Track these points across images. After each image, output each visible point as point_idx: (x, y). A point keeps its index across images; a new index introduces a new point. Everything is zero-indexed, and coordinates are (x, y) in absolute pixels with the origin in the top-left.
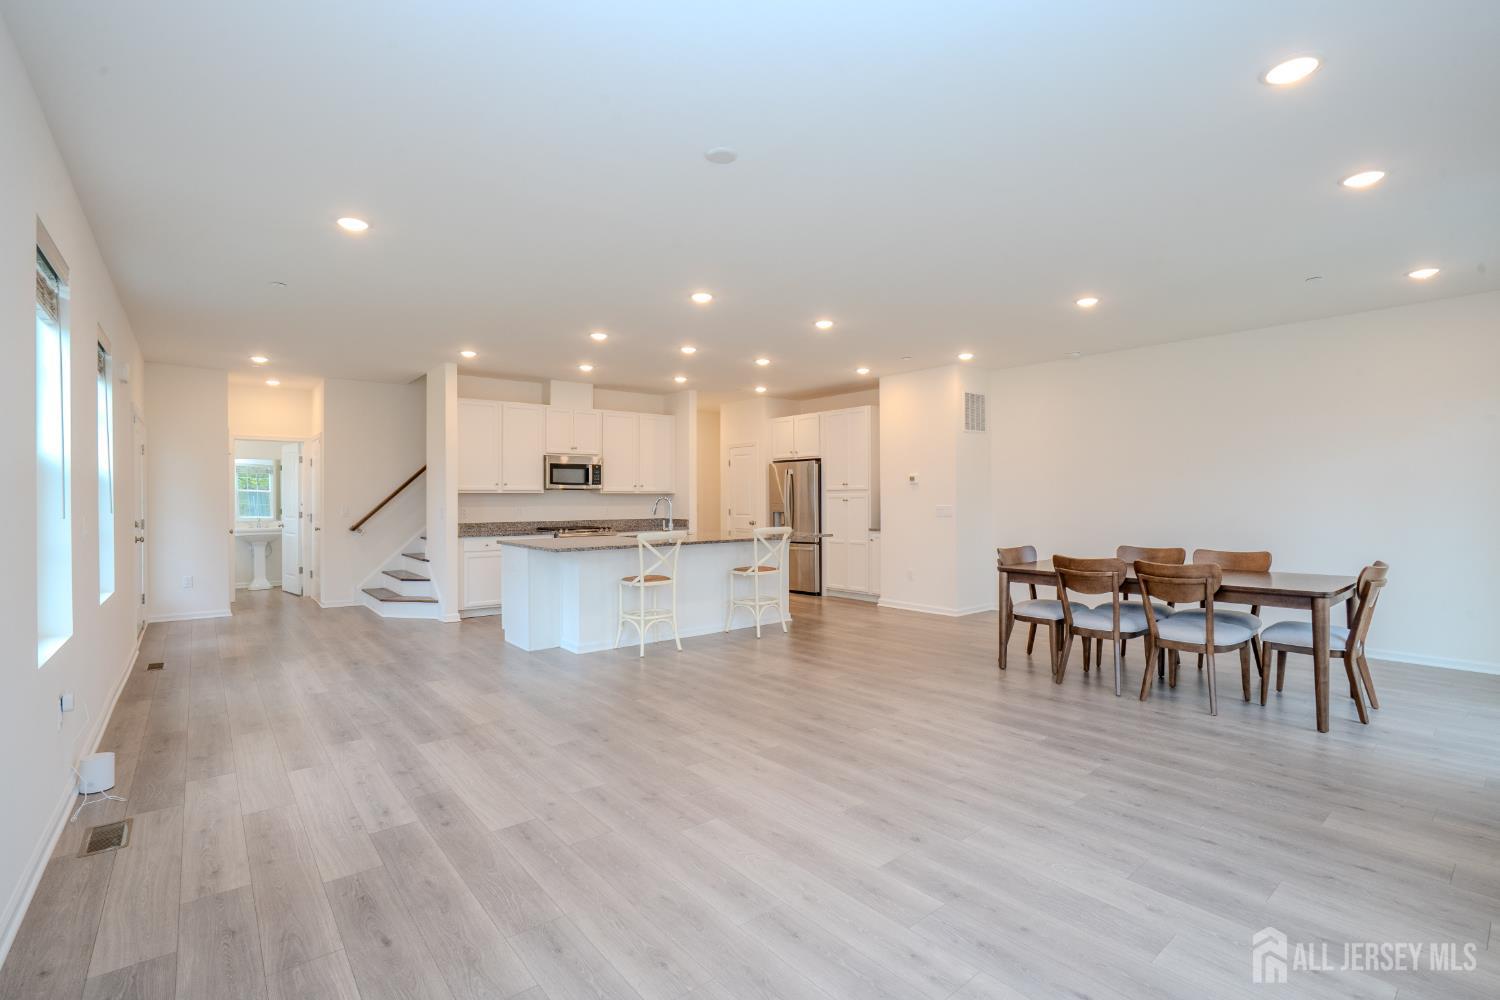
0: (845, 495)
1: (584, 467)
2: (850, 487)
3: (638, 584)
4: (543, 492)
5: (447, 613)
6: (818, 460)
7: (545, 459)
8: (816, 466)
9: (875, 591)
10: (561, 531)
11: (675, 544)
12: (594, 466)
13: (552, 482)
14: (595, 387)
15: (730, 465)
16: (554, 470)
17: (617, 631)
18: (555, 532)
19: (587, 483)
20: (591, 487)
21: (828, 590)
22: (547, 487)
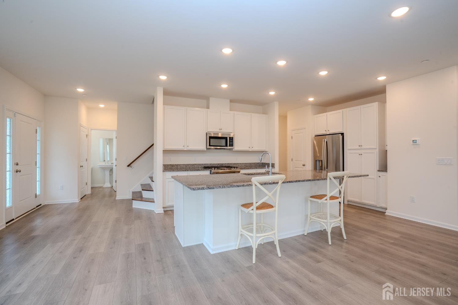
0: (360, 152)
1: (226, 138)
2: (363, 147)
3: (252, 212)
4: (206, 150)
5: (157, 208)
6: (342, 134)
7: (207, 135)
8: (341, 137)
9: (383, 205)
10: (213, 169)
11: (277, 183)
12: (230, 138)
13: (210, 145)
14: (231, 101)
15: (292, 138)
16: (211, 139)
17: (238, 239)
18: (210, 169)
19: (226, 146)
20: (228, 148)
21: (348, 201)
22: (208, 148)
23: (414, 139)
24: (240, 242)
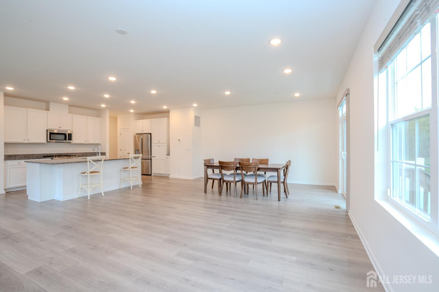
0: (159, 145)
1: (65, 134)
2: (160, 142)
3: (87, 175)
4: (46, 143)
6: (150, 134)
7: (47, 131)
8: (150, 135)
9: (168, 173)
10: (54, 157)
11: (101, 160)
12: (68, 134)
13: (50, 139)
14: (70, 106)
15: (121, 135)
16: (51, 135)
17: (79, 191)
18: (51, 157)
19: (65, 139)
20: (67, 141)
21: (154, 174)
22: (48, 141)
23: (179, 139)
24: (80, 193)
